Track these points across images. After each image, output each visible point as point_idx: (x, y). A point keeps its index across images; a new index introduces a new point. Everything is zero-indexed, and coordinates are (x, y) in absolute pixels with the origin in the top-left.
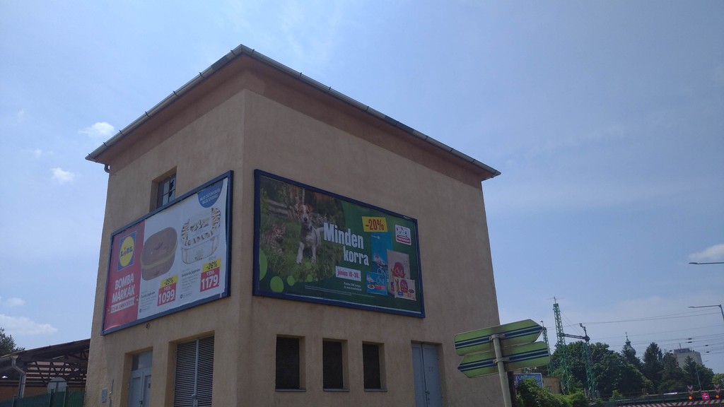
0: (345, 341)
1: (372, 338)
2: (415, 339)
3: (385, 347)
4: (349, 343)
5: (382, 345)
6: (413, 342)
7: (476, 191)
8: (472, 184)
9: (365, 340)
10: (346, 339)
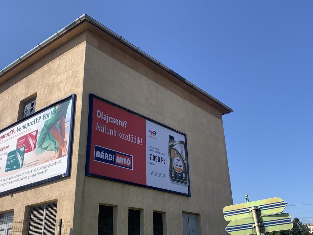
0: (142, 210)
1: (159, 209)
2: (184, 210)
4: (145, 211)
7: (219, 120)
8: (217, 117)
9: (155, 210)
10: (143, 208)
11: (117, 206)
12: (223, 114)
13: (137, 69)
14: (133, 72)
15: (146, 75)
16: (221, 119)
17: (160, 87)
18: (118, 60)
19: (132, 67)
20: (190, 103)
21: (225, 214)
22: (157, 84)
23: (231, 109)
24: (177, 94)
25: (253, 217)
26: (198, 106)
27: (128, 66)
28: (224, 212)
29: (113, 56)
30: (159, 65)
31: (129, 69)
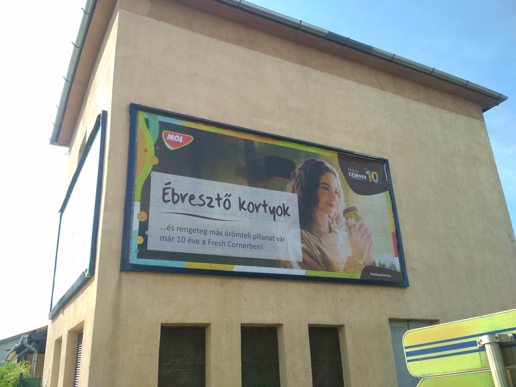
0: (280, 325)
1: (325, 319)
2: (396, 316)
3: (347, 330)
4: (285, 328)
5: (342, 327)
6: (391, 320)
7: (476, 122)
8: (469, 115)
9: (312, 322)
10: (280, 323)
11: (208, 325)
12: (484, 111)
13: (251, 45)
14: (241, 51)
15: (277, 53)
16: (482, 119)
17: (314, 74)
18: (203, 33)
19: (239, 42)
20: (397, 96)
21: (409, 354)
22: (305, 67)
23: (501, 94)
24: (360, 82)
25: (488, 368)
26: (418, 100)
27: (228, 40)
28: (406, 348)
29: (188, 26)
30: (299, 27)
31: (231, 47)
